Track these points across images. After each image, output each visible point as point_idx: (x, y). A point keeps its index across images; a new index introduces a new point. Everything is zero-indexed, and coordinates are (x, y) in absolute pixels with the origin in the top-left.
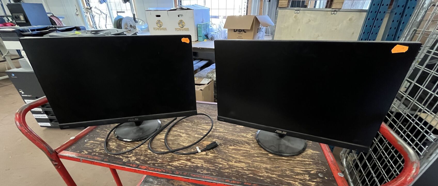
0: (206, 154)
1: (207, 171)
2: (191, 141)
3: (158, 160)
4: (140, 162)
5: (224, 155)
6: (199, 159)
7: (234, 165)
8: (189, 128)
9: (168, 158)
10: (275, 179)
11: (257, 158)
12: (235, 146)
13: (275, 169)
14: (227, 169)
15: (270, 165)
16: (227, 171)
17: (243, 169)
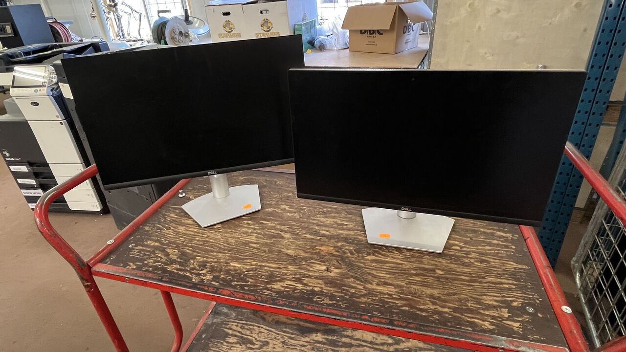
0: (327, 270)
1: (330, 300)
2: (300, 247)
3: (248, 279)
4: (220, 283)
5: (357, 272)
6: (316, 278)
7: (375, 291)
8: (295, 222)
9: (263, 276)
10: (447, 315)
11: (416, 277)
12: (376, 254)
13: (447, 298)
14: (364, 296)
15: (438, 290)
16: (364, 299)
17: (391, 296)
